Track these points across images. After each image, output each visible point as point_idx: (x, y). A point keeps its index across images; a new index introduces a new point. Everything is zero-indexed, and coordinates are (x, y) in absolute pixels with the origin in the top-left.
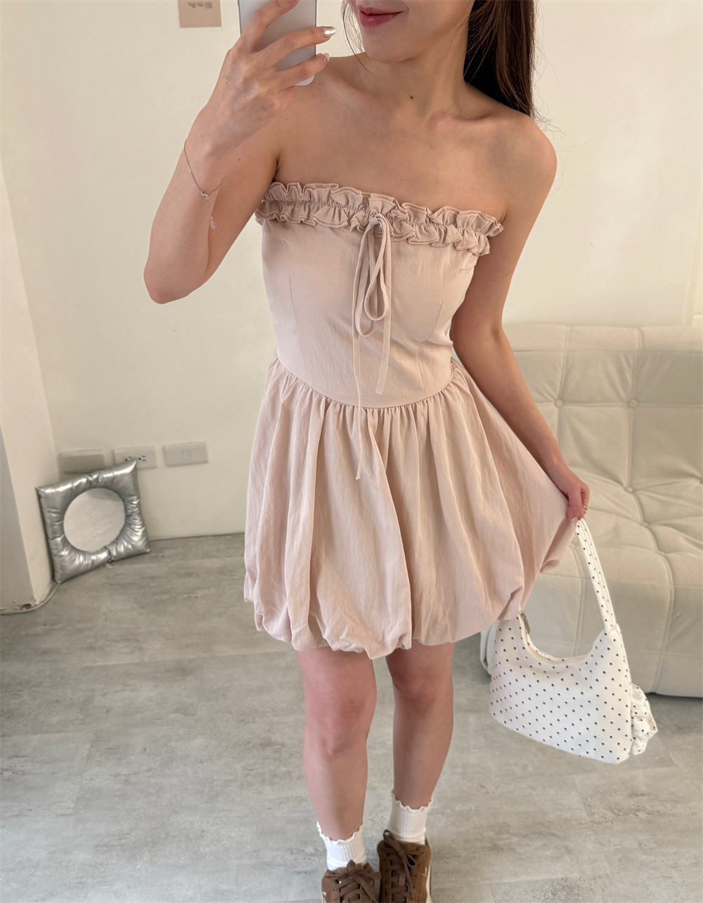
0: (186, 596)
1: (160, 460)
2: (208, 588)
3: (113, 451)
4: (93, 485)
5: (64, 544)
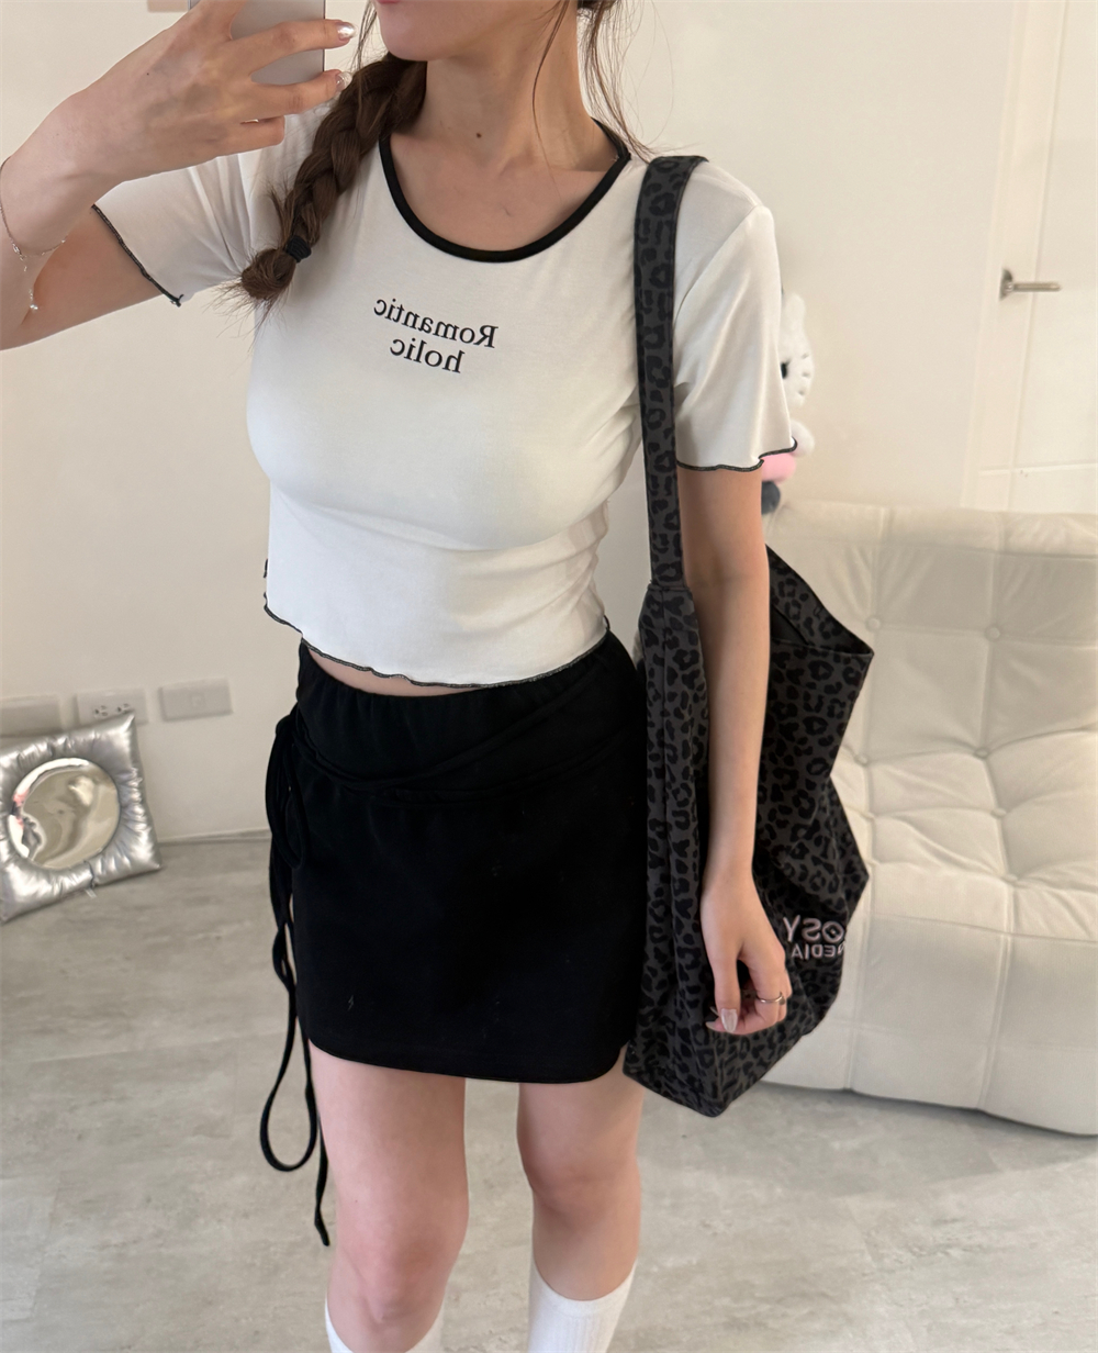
0: (200, 936)
1: (153, 711)
2: (240, 922)
3: (74, 698)
4: (57, 755)
5: (10, 853)
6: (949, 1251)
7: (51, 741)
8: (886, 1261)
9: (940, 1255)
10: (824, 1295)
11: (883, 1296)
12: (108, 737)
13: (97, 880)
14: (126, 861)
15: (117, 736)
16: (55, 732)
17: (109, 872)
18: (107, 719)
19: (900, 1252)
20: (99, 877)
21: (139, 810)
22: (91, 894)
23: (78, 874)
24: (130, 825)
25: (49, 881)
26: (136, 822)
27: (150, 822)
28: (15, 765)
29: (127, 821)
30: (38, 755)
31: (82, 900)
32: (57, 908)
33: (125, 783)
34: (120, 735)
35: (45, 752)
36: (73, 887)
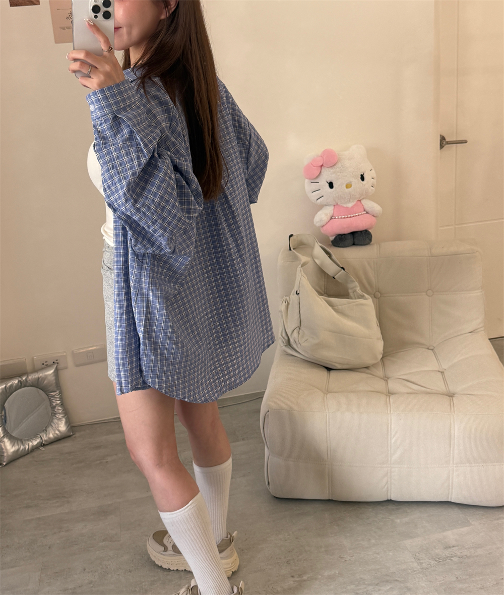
1: (70, 362)
3: (32, 358)
4: (23, 385)
5: (4, 433)
6: (452, 558)
7: (20, 379)
8: (424, 565)
9: (448, 560)
10: (397, 580)
11: (424, 579)
12: (45, 375)
14: (57, 432)
15: (51, 374)
16: (20, 376)
17: (49, 438)
18: (46, 366)
19: (429, 561)
20: (45, 441)
21: (61, 408)
22: (41, 448)
23: (36, 440)
24: (57, 416)
25: (23, 445)
26: (59, 414)
27: (66, 413)
28: (4, 391)
29: (54, 414)
30: (14, 386)
32: (28, 456)
33: (54, 396)
35: (17, 384)
36: (33, 446)
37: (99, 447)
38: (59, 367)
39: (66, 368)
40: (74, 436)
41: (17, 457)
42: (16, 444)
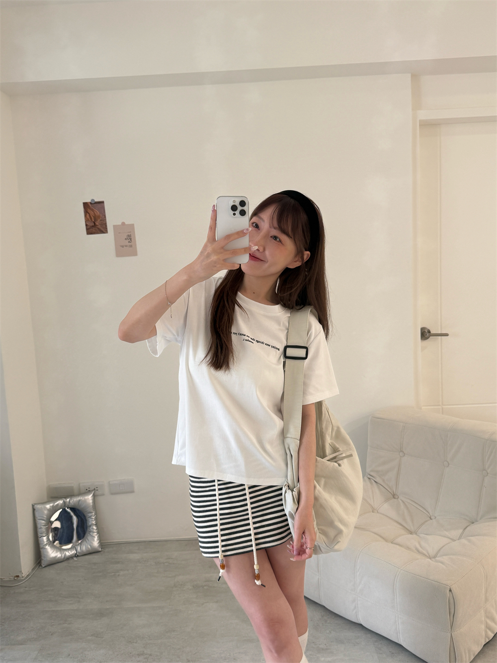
0: (113, 574)
1: (107, 491)
2: (128, 570)
3: (79, 484)
4: (66, 505)
5: (47, 541)
7: (65, 500)
12: (85, 499)
13: (78, 554)
14: (90, 547)
15: (88, 499)
16: (66, 497)
17: (82, 551)
18: (88, 492)
20: (79, 553)
21: (95, 528)
22: (75, 559)
23: (71, 552)
24: (91, 533)
25: (61, 553)
26: (94, 532)
27: (98, 533)
28: (51, 508)
29: (90, 532)
30: (60, 504)
31: (71, 561)
32: (63, 563)
33: (90, 517)
34: (89, 498)
35: (62, 503)
36: (69, 556)
37: (118, 563)
38: (97, 493)
39: (103, 495)
40: (102, 552)
41: (55, 562)
42: (55, 552)
